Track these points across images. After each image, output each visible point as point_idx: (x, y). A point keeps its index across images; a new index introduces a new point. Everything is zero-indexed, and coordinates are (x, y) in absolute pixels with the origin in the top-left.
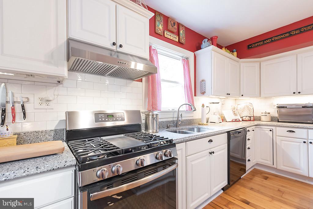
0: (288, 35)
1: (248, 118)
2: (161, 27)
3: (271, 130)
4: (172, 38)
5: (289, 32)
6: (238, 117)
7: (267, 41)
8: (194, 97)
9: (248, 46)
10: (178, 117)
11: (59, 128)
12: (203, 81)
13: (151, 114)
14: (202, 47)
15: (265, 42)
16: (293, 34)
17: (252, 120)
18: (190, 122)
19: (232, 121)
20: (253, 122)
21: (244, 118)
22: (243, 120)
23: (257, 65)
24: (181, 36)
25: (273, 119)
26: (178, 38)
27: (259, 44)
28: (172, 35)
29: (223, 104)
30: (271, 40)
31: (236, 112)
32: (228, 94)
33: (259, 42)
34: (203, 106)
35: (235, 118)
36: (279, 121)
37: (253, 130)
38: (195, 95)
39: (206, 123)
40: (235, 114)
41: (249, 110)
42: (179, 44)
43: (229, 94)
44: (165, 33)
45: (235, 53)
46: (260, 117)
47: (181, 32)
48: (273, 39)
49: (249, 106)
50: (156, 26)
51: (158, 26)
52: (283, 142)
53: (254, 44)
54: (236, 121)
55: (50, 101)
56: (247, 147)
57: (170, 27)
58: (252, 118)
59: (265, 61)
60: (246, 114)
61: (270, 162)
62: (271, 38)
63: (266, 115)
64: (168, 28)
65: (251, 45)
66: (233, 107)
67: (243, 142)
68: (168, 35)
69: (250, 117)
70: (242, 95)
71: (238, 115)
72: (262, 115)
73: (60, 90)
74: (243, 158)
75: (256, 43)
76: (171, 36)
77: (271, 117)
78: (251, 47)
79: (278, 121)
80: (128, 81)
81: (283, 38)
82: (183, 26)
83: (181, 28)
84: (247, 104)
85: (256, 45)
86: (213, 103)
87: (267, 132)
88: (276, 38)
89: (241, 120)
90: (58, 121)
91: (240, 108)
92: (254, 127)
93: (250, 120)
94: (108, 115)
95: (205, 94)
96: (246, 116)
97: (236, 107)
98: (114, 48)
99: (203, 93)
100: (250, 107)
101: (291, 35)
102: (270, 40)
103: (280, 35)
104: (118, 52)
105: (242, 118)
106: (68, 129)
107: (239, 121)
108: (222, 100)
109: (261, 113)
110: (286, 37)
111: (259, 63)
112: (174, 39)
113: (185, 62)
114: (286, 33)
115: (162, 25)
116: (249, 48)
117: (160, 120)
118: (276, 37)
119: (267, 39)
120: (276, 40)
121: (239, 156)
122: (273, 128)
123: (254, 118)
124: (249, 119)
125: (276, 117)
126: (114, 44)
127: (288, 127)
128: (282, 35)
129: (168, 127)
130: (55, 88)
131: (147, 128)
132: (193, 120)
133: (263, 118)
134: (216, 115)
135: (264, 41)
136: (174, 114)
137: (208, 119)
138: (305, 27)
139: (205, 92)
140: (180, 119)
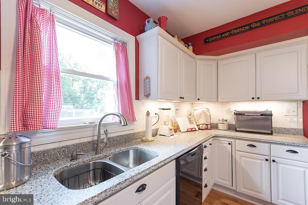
0: (247, 28)
1: (204, 126)
3: (229, 144)
5: (249, 25)
6: (194, 126)
7: (225, 34)
8: (134, 102)
9: (205, 40)
10: (99, 136)
12: (147, 78)
14: (146, 30)
15: (223, 35)
16: (253, 27)
17: (209, 128)
19: (187, 131)
20: (210, 130)
21: (201, 126)
22: (199, 129)
23: (214, 64)
24: (110, 4)
25: (230, 128)
26: (104, 7)
27: (217, 38)
29: (177, 110)
30: (230, 33)
31: (191, 120)
32: (181, 98)
33: (217, 35)
34: (148, 114)
35: (190, 126)
36: (237, 129)
37: (211, 144)
38: (137, 98)
39: (152, 138)
40: (191, 122)
41: (206, 115)
42: (108, 16)
43: (183, 98)
45: (191, 47)
46: (217, 124)
48: (232, 32)
49: (206, 112)
52: (244, 158)
53: (211, 37)
54: (192, 131)
56: (204, 168)
58: (209, 126)
59: (223, 59)
60: (202, 121)
61: (228, 183)
62: (230, 31)
63: (223, 122)
65: (208, 38)
66: (189, 112)
67: (199, 161)
69: (207, 125)
70: (199, 99)
71: (195, 123)
72: (219, 122)
74: (200, 177)
75: (213, 36)
77: (229, 124)
78: (208, 41)
79: (236, 131)
81: (243, 31)
84: (204, 109)
85: (214, 38)
86: (163, 109)
87: (225, 145)
88: (235, 31)
89: (197, 129)
91: (196, 114)
92: (211, 139)
93: (207, 129)
95: (150, 97)
96: (203, 124)
97: (192, 112)
99: (148, 96)
101: (251, 29)
102: (228, 33)
103: (240, 28)
105: (198, 126)
107: (195, 130)
108: (176, 104)
109: (218, 120)
110: (246, 31)
111: (216, 62)
112: (97, 7)
113: (119, 48)
114: (246, 26)
116: (205, 42)
118: (235, 29)
119: (226, 32)
120: (236, 33)
121: (195, 174)
122: (233, 140)
123: (211, 126)
124: (206, 127)
125: (233, 125)
127: (248, 140)
128: (241, 27)
129: (73, 159)
132: (134, 134)
133: (220, 126)
134: (166, 125)
135: (221, 34)
136: (94, 130)
137: (157, 130)
138: (266, 19)
139: (149, 94)
140: (103, 137)
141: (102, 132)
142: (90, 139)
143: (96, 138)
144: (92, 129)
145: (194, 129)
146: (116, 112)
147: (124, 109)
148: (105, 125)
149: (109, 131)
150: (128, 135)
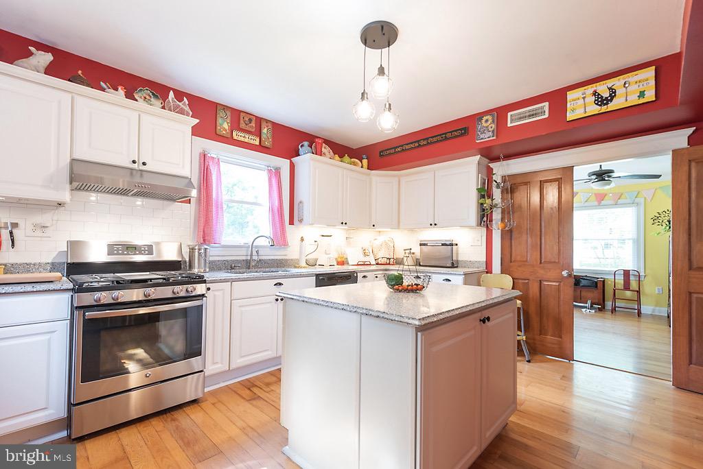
1: (384, 261)
2: (226, 126)
4: (246, 140)
6: (370, 260)
8: (288, 227)
9: (380, 152)
10: (251, 255)
11: (57, 261)
12: (302, 202)
13: (197, 248)
14: (300, 154)
15: (396, 150)
17: (391, 263)
18: (281, 264)
19: (358, 265)
20: (393, 266)
21: (379, 260)
22: (376, 264)
23: (395, 181)
24: (264, 136)
26: (258, 140)
28: (247, 136)
31: (367, 251)
32: (343, 223)
34: (302, 239)
35: (364, 259)
37: (377, 277)
38: (291, 223)
40: (365, 254)
41: (388, 247)
42: (261, 148)
43: (346, 224)
44: (234, 133)
45: (365, 162)
46: (402, 259)
47: (265, 131)
48: (403, 147)
50: (218, 124)
51: (221, 125)
53: (385, 150)
54: (365, 265)
55: (47, 227)
57: (243, 125)
58: (392, 260)
59: (407, 175)
60: (383, 254)
62: (401, 146)
63: (409, 255)
64: (241, 127)
65: (382, 151)
68: (237, 135)
69: (390, 259)
70: (374, 226)
71: (371, 255)
72: (405, 256)
73: (61, 214)
75: (388, 150)
76: (244, 137)
77: (416, 259)
78: (383, 155)
79: (420, 265)
80: (166, 202)
82: (267, 121)
83: (264, 124)
84: (386, 239)
86: (323, 236)
88: (407, 147)
89: (373, 263)
90: (57, 252)
94: (127, 248)
95: (303, 222)
96: (383, 258)
98: (135, 166)
99: (301, 221)
100: (389, 243)
104: (141, 171)
105: (376, 260)
106: (69, 262)
107: (370, 265)
110: (423, 146)
111: (397, 178)
112: (252, 142)
113: (272, 173)
115: (228, 123)
116: (380, 155)
117: (211, 259)
119: (397, 147)
120: (408, 149)
123: (394, 260)
124: (388, 262)
126: (134, 162)
128: (412, 143)
129: (232, 268)
130: (53, 212)
131: (191, 267)
132: (286, 260)
134: (327, 254)
135: (394, 149)
136: (247, 251)
137: (316, 260)
138: (431, 137)
139: (302, 219)
140: (254, 258)
141: (254, 253)
142: (244, 258)
143: (249, 258)
144: (246, 249)
145: (369, 263)
146: (268, 234)
147: (275, 233)
148: (256, 247)
149: (260, 253)
150: (279, 260)
